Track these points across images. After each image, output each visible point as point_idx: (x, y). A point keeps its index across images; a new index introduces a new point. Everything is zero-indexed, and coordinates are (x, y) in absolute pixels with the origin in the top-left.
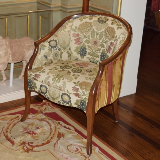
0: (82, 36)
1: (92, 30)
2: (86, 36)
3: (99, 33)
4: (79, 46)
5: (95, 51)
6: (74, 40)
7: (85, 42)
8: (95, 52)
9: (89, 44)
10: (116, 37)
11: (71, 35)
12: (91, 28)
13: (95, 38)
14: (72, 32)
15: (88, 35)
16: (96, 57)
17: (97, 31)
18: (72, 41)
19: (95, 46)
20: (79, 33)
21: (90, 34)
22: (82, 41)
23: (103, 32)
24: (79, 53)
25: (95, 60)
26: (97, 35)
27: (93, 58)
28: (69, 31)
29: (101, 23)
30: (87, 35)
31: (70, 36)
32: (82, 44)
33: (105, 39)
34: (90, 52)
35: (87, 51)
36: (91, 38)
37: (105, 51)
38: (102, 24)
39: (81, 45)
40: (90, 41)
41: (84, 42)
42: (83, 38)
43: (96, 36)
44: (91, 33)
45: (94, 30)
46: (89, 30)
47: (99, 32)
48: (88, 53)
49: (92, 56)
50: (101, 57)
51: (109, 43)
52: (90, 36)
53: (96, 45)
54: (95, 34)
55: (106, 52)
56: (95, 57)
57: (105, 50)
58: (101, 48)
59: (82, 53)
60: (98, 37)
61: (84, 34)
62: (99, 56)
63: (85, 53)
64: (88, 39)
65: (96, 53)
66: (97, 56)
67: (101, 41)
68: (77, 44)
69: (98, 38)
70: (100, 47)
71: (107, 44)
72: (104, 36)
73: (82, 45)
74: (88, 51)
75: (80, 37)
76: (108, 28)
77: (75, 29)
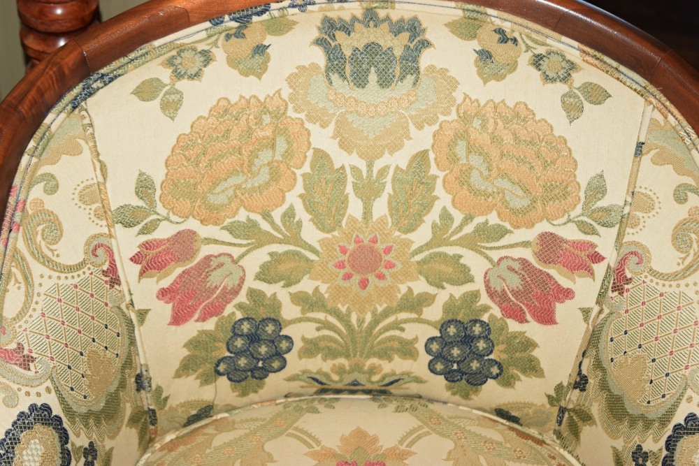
0: (226, 237)
1: (307, 168)
2: (265, 226)
3: (383, 172)
4: (210, 325)
5: (368, 318)
6: (164, 294)
7: (259, 277)
8: (376, 322)
9: (306, 285)
10: (598, 188)
11: (129, 272)
12: (288, 154)
13: (353, 220)
14: (127, 242)
15: (277, 215)
16: (386, 354)
17: (362, 165)
18: (142, 314)
19: (364, 284)
20: (192, 224)
21: (293, 198)
22: (231, 283)
23: (421, 157)
24: (219, 374)
25: (376, 378)
26: (368, 192)
27: (357, 368)
28: (97, 247)
29: (373, 77)
30: (267, 216)
31: (115, 281)
32: (242, 298)
33: (458, 217)
34: (326, 332)
35: (288, 338)
36: (311, 234)
37: (486, 309)
38: (387, 93)
39: (229, 309)
40: (312, 257)
41: (251, 283)
42: (236, 252)
43: (355, 208)
44: (299, 188)
45: (321, 157)
46: (275, 175)
47: (378, 164)
48: (298, 344)
49: (342, 361)
50: (435, 347)
51: (526, 244)
52: (302, 214)
53: (381, 277)
54: (349, 189)
55: (496, 311)
56: (374, 361)
57: (485, 299)
58: (432, 290)
59: (242, 362)
60: (380, 208)
61: (242, 216)
62: (420, 346)
63: (279, 355)
64: (291, 248)
65: (387, 329)
66: (396, 345)
67: (422, 235)
68: (196, 316)
69: (382, 220)
70: (420, 286)
71: (495, 255)
72: (439, 190)
73: (240, 306)
74: (299, 332)
75: (205, 250)
76: (465, 118)
77: (137, 202)
